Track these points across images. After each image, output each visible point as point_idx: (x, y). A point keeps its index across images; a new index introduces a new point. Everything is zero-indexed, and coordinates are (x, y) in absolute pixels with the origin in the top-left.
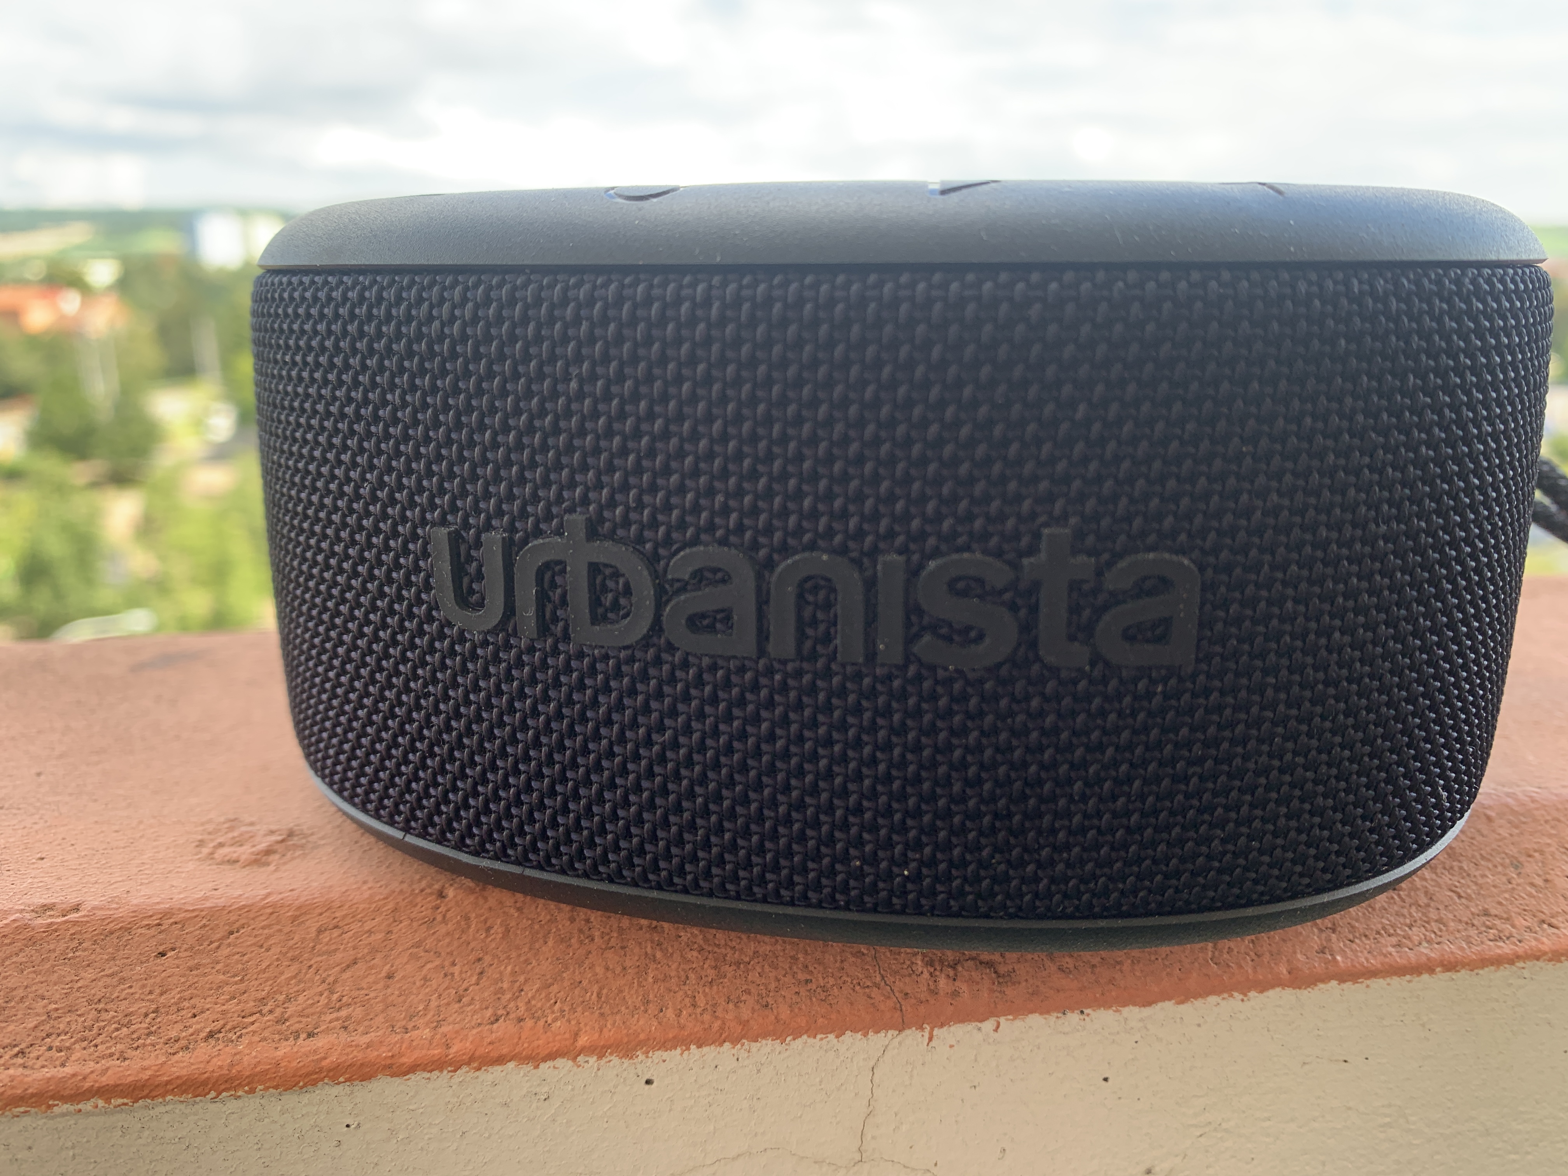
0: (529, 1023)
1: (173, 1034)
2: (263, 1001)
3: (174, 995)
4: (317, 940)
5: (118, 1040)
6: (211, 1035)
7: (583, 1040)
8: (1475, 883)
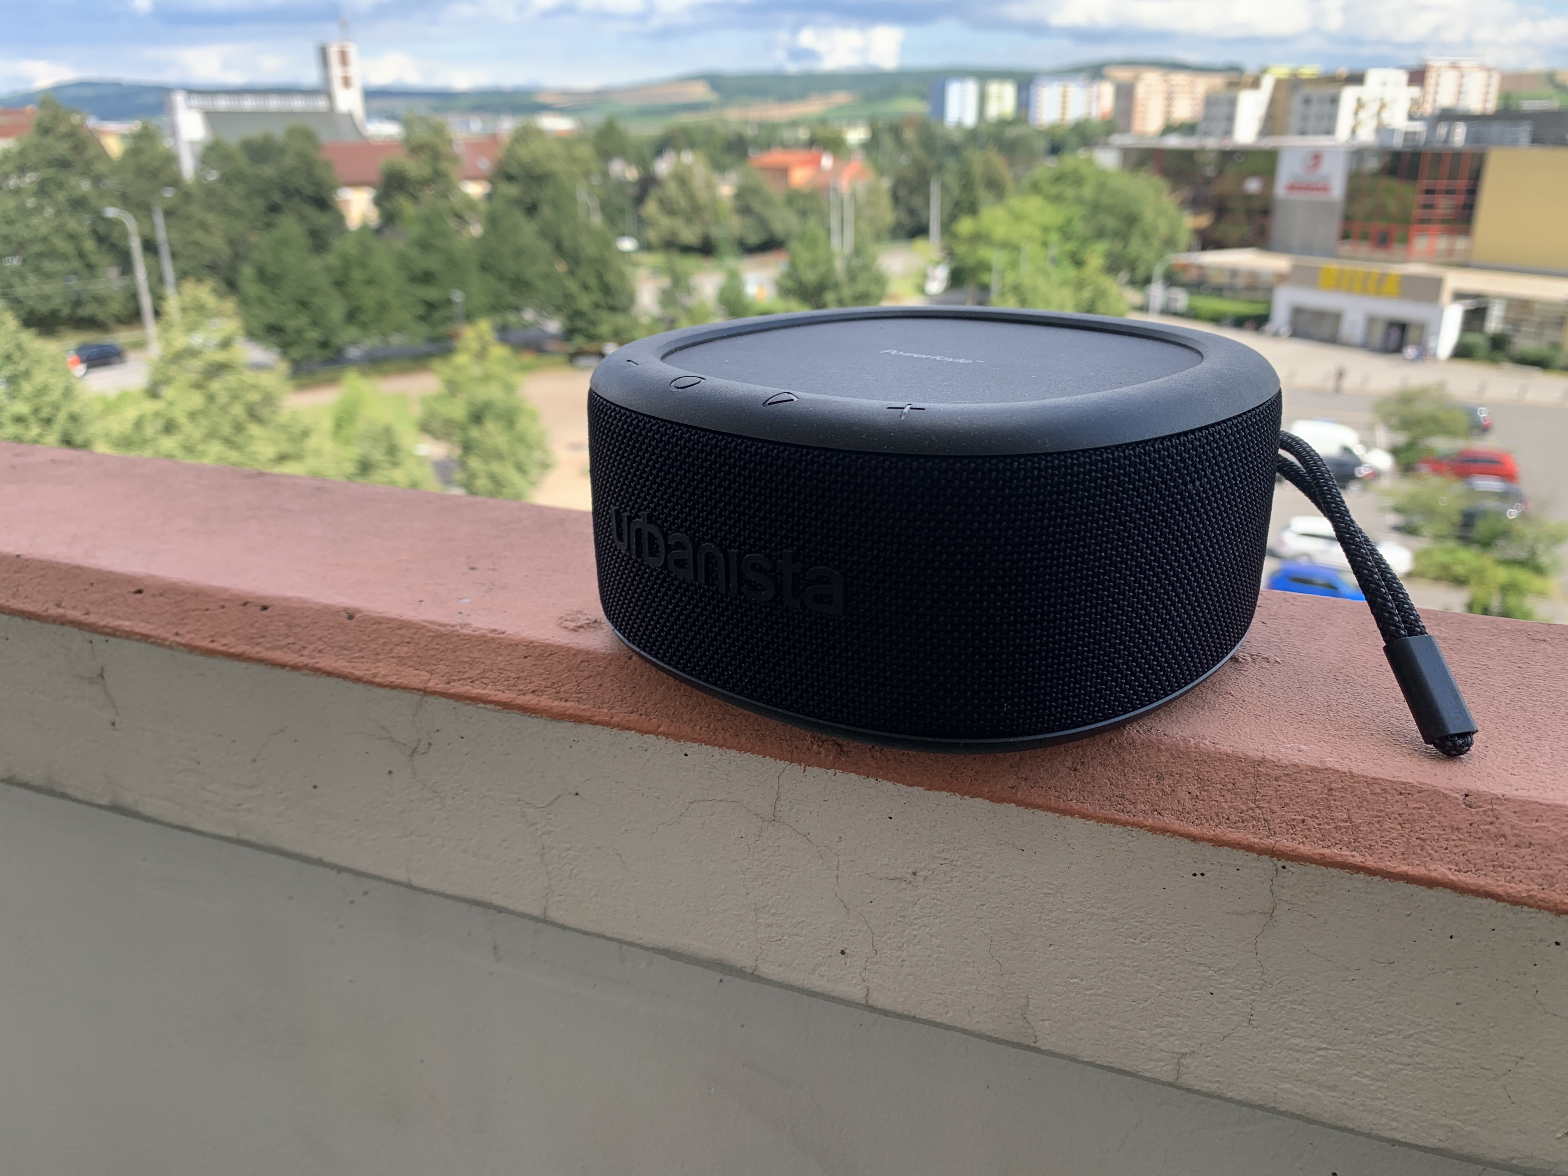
0: (644, 717)
1: (521, 688)
2: (554, 683)
3: (525, 674)
4: (579, 665)
5: (503, 685)
6: (533, 692)
7: (661, 729)
8: (1126, 780)
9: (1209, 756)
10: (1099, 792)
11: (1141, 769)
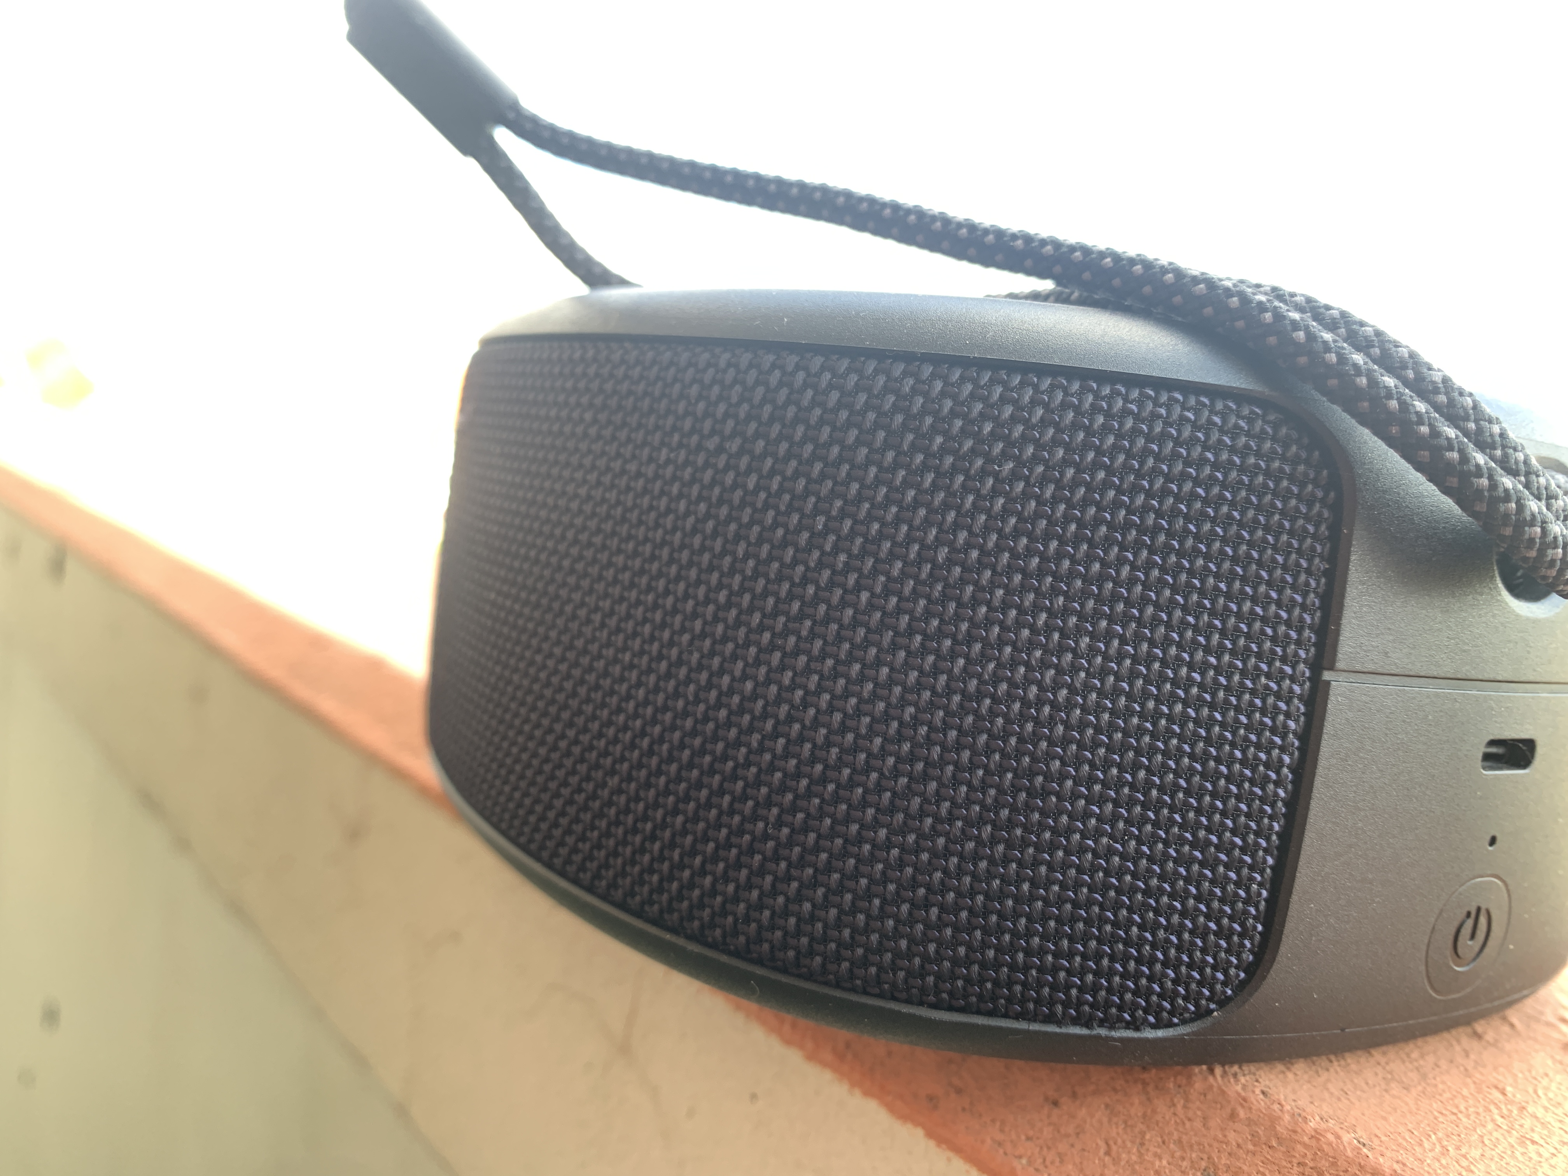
8: (1141, 1155)
9: (1334, 1164)
10: (1077, 1160)
11: (1179, 1142)
